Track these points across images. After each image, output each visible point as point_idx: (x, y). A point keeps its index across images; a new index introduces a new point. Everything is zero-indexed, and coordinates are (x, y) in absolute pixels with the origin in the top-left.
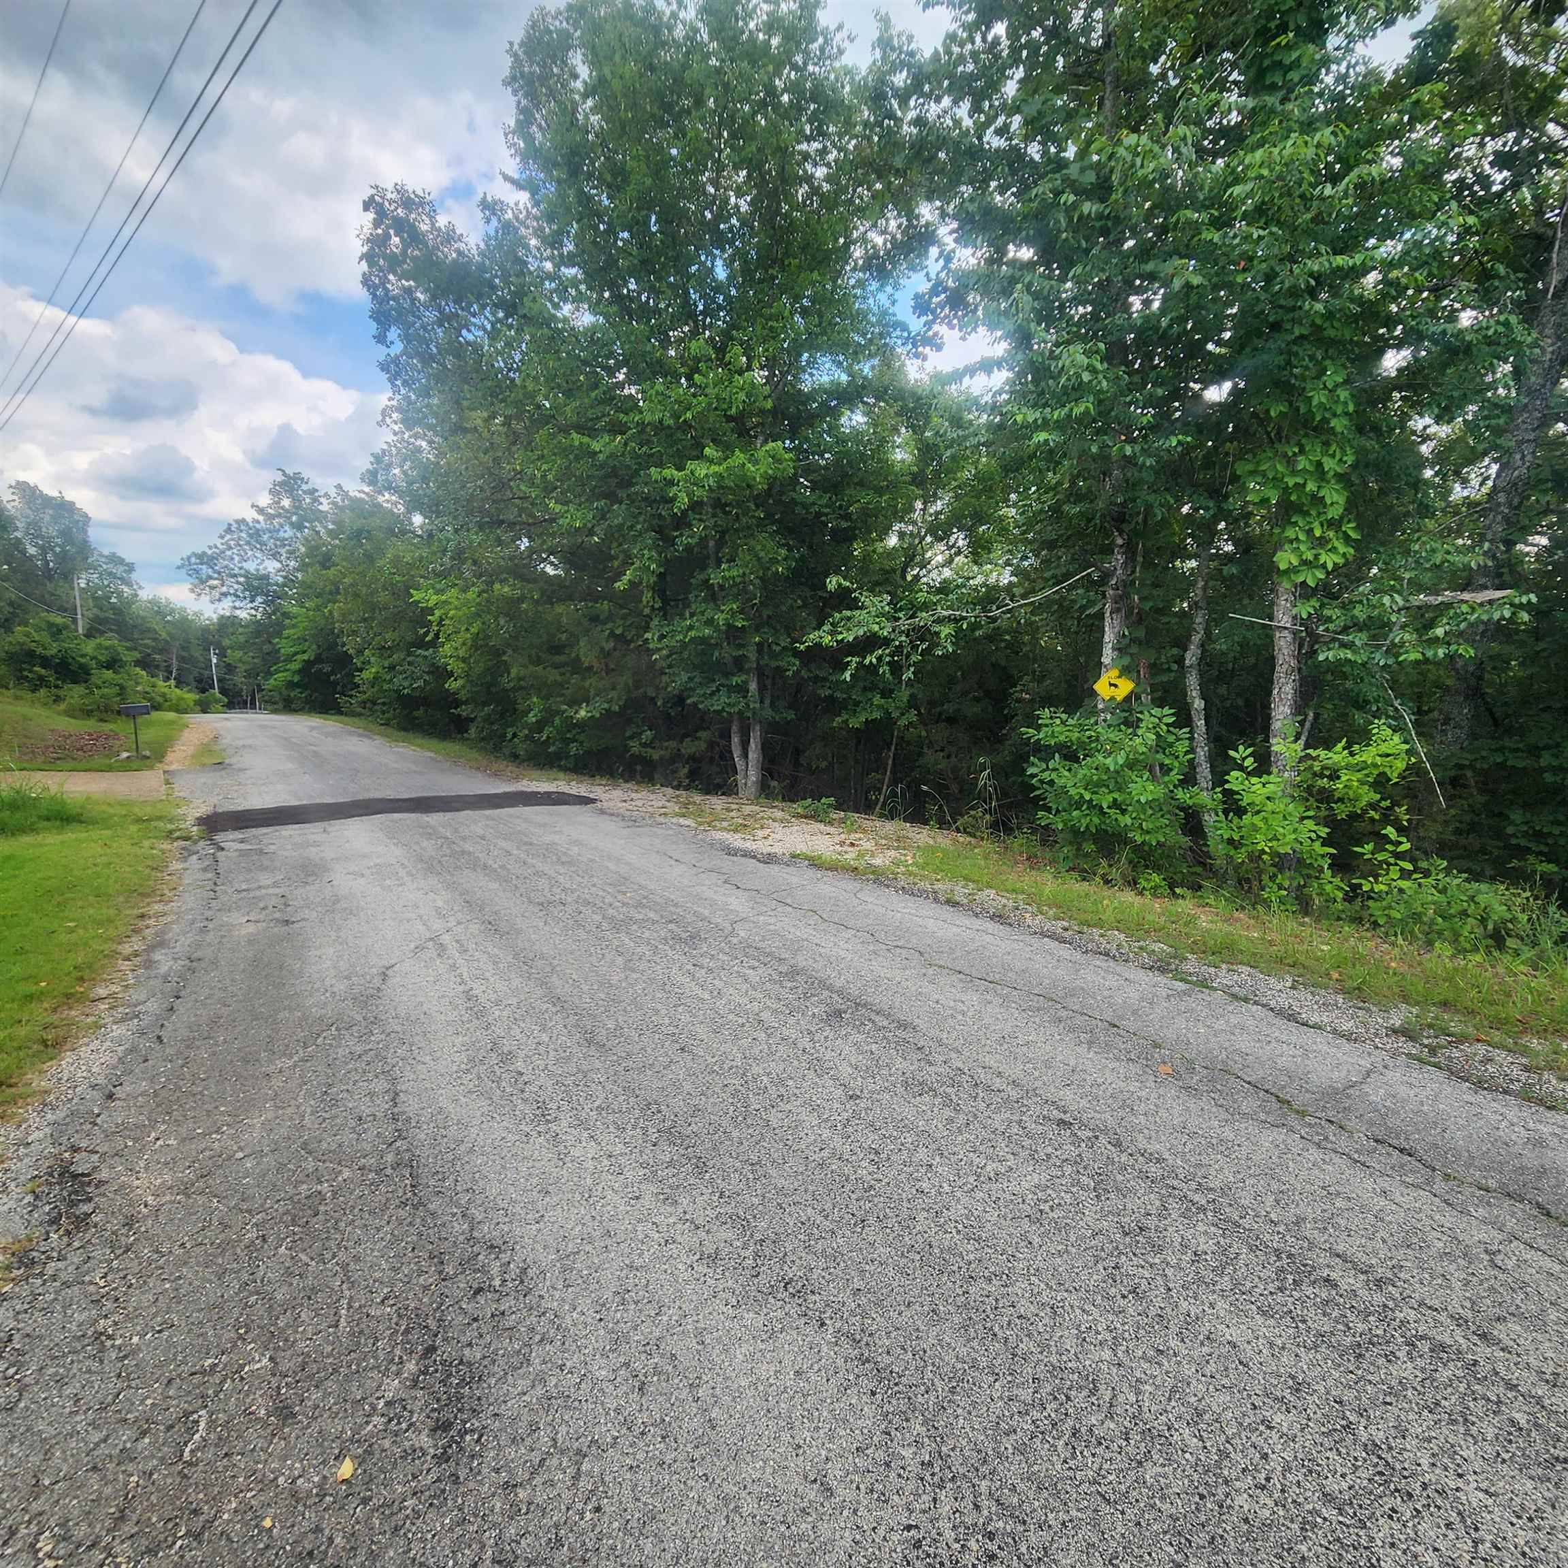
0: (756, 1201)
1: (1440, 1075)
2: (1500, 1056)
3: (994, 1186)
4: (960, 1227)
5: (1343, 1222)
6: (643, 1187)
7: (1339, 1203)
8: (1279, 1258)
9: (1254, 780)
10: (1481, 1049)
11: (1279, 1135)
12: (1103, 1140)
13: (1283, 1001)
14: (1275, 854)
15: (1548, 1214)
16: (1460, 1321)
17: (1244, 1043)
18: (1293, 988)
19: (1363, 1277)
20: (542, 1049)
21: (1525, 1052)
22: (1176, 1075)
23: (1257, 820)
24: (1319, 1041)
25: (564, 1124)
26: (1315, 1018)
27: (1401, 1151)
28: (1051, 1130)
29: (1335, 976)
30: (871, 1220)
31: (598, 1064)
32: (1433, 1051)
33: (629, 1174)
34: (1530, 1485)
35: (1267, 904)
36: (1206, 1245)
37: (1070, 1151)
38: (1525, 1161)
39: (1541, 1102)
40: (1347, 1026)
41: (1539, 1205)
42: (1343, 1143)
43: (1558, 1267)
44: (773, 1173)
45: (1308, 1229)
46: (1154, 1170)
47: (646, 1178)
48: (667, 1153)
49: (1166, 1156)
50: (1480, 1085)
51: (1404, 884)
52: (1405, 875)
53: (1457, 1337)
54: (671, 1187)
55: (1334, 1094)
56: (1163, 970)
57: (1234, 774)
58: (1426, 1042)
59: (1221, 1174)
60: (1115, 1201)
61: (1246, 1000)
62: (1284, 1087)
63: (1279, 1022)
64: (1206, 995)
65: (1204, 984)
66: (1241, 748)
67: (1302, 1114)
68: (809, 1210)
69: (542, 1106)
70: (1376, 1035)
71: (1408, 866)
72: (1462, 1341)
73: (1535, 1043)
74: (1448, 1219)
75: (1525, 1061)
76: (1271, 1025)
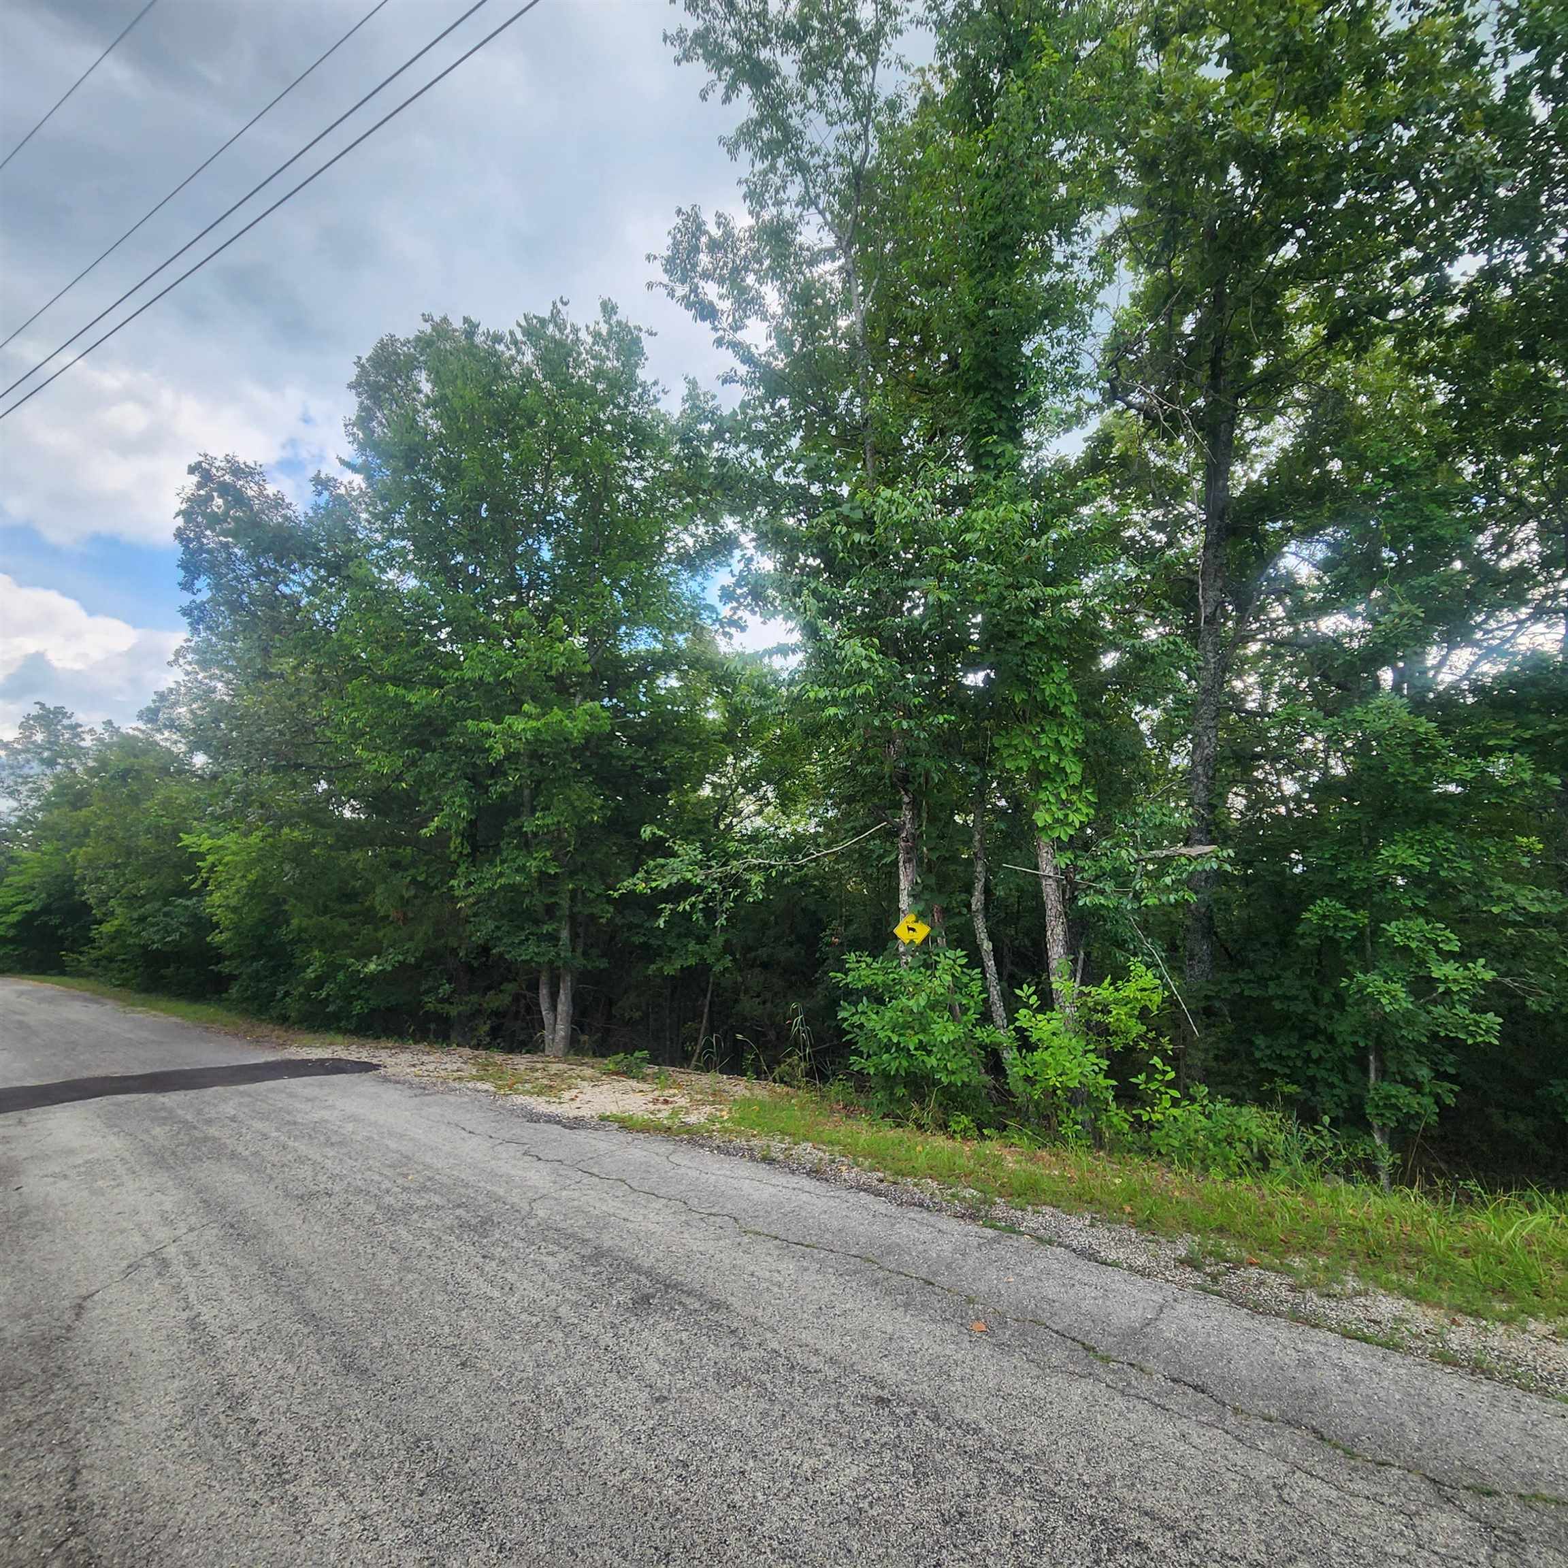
0: (542, 1549)
1: (1222, 1303)
2: (1271, 1278)
3: (811, 1488)
4: (775, 1544)
5: (1148, 1475)
6: (403, 1553)
7: (1145, 1454)
8: (1093, 1525)
9: (1040, 1017)
10: (1254, 1272)
11: (1086, 1386)
12: (921, 1414)
13: (1083, 1240)
14: (1067, 1089)
15: (1322, 1438)
17: (1051, 1289)
18: (1092, 1225)
19: (1169, 1534)
20: (285, 1385)
21: (1289, 1271)
22: (989, 1332)
23: (1046, 1055)
24: (1115, 1278)
25: (307, 1481)
26: (1113, 1256)
27: (1195, 1388)
28: (868, 1410)
29: (1128, 1209)
30: (677, 1552)
31: (356, 1396)
32: (1215, 1279)
33: (386, 1539)
35: (1064, 1139)
36: (1024, 1522)
37: (888, 1432)
38: (1298, 1384)
39: (1306, 1322)
40: (1141, 1261)
41: (1315, 1431)
42: (1144, 1387)
43: (1334, 1494)
44: (565, 1509)
45: (1118, 1489)
46: (971, 1442)
47: (407, 1542)
48: (436, 1503)
49: (983, 1424)
50: (1256, 1309)
51: (1176, 1112)
52: (1175, 1103)
54: (439, 1548)
55: (1134, 1335)
56: (974, 1218)
57: (1023, 1011)
58: (1208, 1270)
59: (1036, 1439)
60: (934, 1486)
61: (1050, 1243)
62: (1088, 1333)
63: (1081, 1263)
64: (1015, 1241)
65: (1012, 1229)
66: (1025, 986)
67: (1106, 1359)
68: (606, 1550)
69: (279, 1462)
70: (1166, 1267)
71: (1177, 1094)
73: (1297, 1262)
74: (1240, 1457)
75: (1290, 1281)
76: (1074, 1267)
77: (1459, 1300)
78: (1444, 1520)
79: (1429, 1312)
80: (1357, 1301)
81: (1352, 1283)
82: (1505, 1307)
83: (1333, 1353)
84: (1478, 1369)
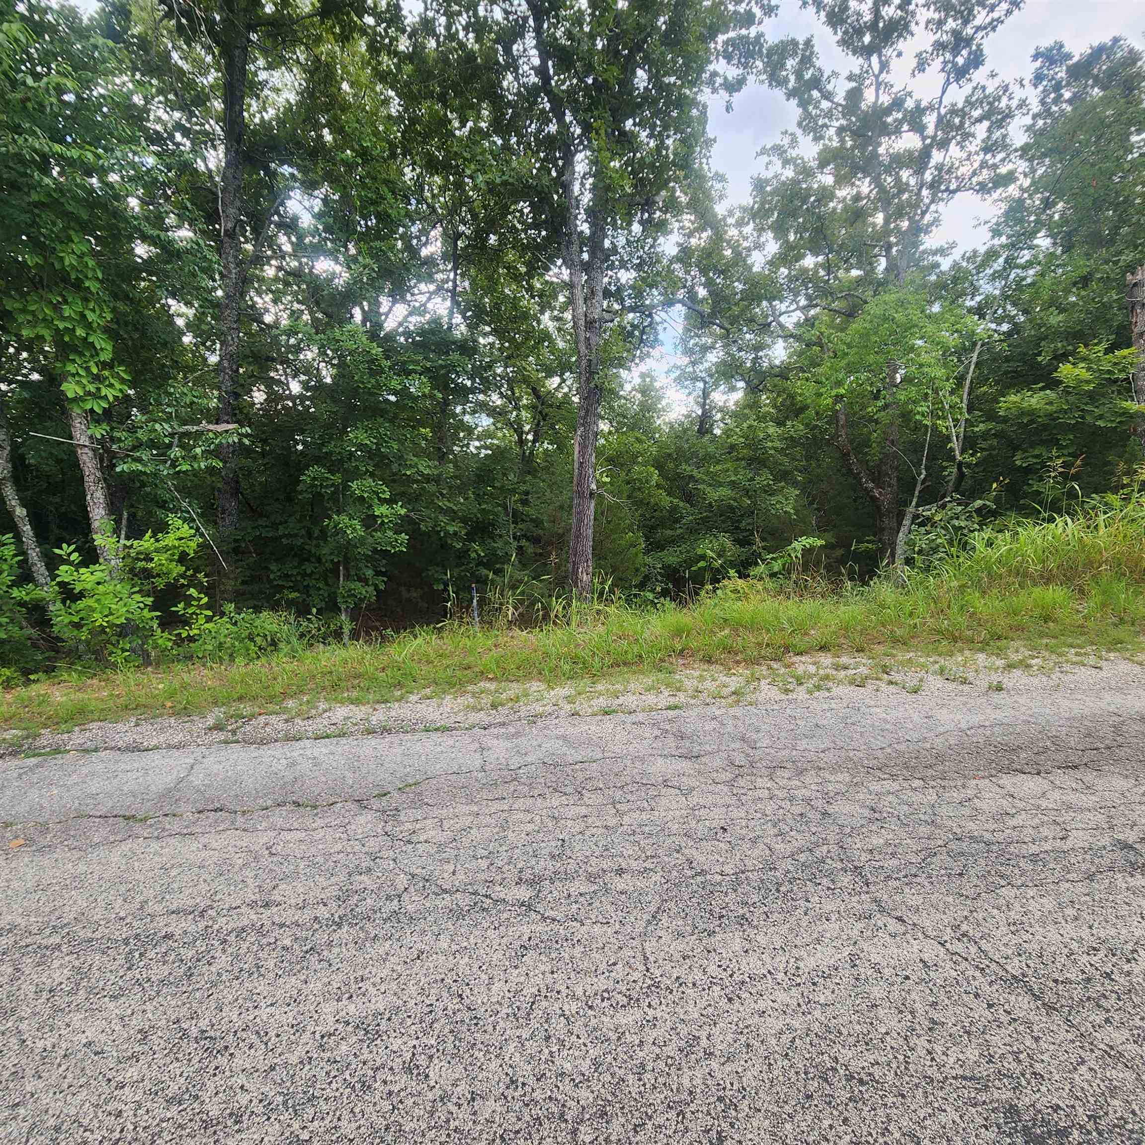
1: (238, 747)
2: (273, 719)
5: (176, 885)
7: (174, 873)
8: (127, 944)
9: (82, 570)
10: (262, 719)
11: (126, 846)
13: (129, 738)
14: (112, 625)
15: (298, 805)
16: (252, 905)
17: (94, 787)
18: (137, 725)
19: (191, 917)
21: (285, 710)
22: (29, 841)
23: (90, 602)
24: (155, 756)
26: (154, 742)
27: (215, 811)
29: (169, 704)
32: (234, 732)
34: (293, 979)
35: (114, 666)
36: (61, 976)
38: (286, 779)
39: (294, 739)
40: (178, 738)
41: (294, 803)
42: (175, 826)
43: (303, 835)
45: (150, 907)
49: (18, 921)
50: (261, 743)
51: (210, 626)
52: (209, 619)
53: (249, 917)
55: (167, 794)
56: (14, 754)
57: (64, 568)
58: (229, 728)
59: (75, 906)
61: (96, 750)
62: (129, 806)
63: (127, 756)
64: (60, 759)
65: (57, 751)
66: (64, 546)
67: (145, 819)
70: (198, 737)
71: (209, 613)
72: (254, 917)
73: (290, 703)
74: (245, 840)
75: (285, 717)
76: (117, 762)
77: (378, 697)
78: (362, 820)
79: (363, 708)
80: (324, 716)
81: (322, 706)
82: (399, 693)
83: (308, 752)
84: (386, 730)
